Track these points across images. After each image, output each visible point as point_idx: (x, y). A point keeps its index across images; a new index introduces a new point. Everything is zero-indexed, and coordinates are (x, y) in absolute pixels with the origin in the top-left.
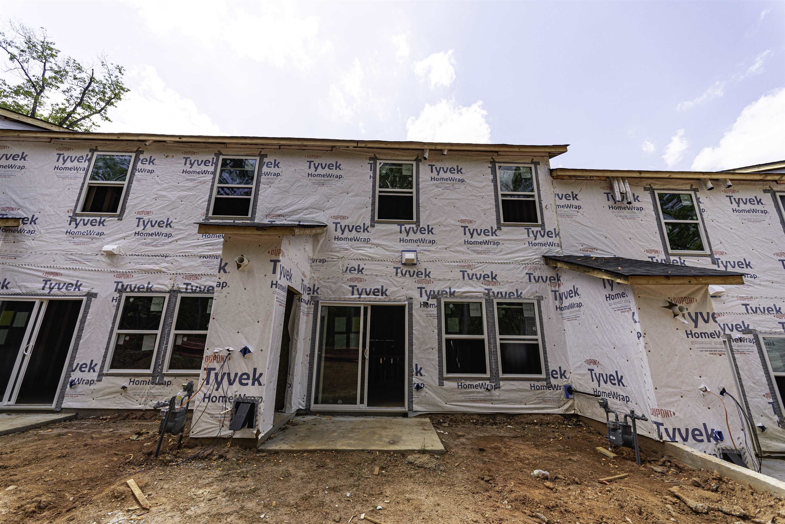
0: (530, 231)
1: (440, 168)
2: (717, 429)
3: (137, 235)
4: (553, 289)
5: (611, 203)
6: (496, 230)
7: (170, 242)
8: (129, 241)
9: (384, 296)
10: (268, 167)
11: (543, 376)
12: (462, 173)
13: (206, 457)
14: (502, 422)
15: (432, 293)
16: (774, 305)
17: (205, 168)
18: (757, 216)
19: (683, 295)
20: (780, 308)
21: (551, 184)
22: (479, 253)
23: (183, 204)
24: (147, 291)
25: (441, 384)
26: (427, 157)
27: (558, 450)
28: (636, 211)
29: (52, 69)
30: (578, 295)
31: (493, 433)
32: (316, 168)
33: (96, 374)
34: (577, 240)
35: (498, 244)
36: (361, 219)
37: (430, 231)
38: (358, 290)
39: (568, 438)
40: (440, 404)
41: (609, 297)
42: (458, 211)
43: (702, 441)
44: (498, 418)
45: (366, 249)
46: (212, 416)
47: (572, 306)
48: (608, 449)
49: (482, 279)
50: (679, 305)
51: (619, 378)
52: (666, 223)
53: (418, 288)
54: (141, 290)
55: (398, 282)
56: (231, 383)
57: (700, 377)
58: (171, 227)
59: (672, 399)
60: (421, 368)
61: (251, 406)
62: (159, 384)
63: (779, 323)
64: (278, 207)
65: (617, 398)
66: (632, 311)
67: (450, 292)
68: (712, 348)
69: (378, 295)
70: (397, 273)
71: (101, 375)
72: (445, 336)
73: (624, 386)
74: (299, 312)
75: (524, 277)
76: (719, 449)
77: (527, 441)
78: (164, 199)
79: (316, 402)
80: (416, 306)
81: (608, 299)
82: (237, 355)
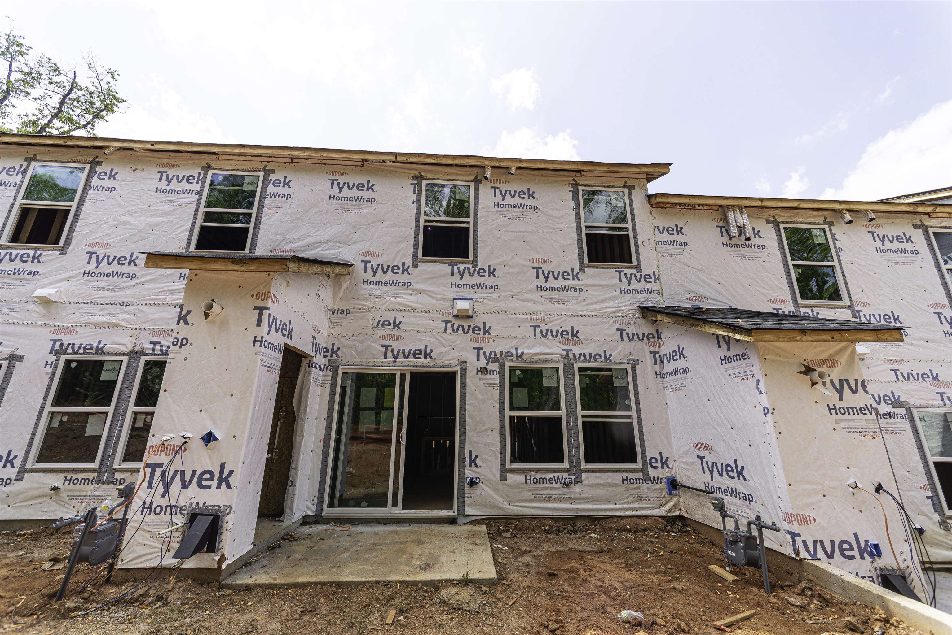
0: (622, 273)
1: (506, 191)
2: (873, 540)
3: (86, 275)
4: (652, 349)
5: (726, 239)
6: (578, 273)
7: (134, 286)
8: (75, 283)
9: (428, 359)
10: (274, 186)
11: (639, 465)
12: (534, 198)
13: (136, 600)
14: (584, 530)
15: (493, 355)
16: (931, 370)
17: (188, 186)
18: (905, 257)
19: (824, 356)
20: (937, 374)
21: (649, 213)
22: (556, 302)
23: (154, 234)
24: (97, 353)
25: (503, 478)
26: (488, 176)
27: (658, 573)
28: (756, 249)
29: (20, 70)
30: (684, 357)
31: (571, 546)
32: (341, 189)
33: (16, 470)
34: (683, 286)
35: (580, 290)
36: (399, 256)
37: (492, 273)
38: (393, 351)
39: (672, 552)
40: (502, 506)
41: (725, 359)
42: (528, 248)
43: (853, 558)
44: (579, 523)
45: (405, 296)
46: (154, 535)
47: (676, 372)
48: (724, 568)
49: (559, 336)
50: (818, 370)
51: (739, 469)
52: (794, 266)
53: (474, 348)
54: (88, 351)
55: (447, 340)
56: (185, 486)
57: (848, 468)
58: (135, 265)
59: (812, 500)
60: (476, 457)
61: (213, 518)
62: (107, 483)
63: (937, 393)
64: (287, 239)
65: (736, 497)
66: (757, 378)
67: (517, 354)
68: (863, 428)
69: (420, 358)
70: (446, 329)
71: (22, 472)
72: (509, 413)
73: (745, 480)
74: (309, 381)
75: (614, 334)
76: (876, 569)
77: (616, 558)
78: (128, 226)
79: (331, 505)
80: (471, 373)
81: (724, 362)
82: (197, 444)
